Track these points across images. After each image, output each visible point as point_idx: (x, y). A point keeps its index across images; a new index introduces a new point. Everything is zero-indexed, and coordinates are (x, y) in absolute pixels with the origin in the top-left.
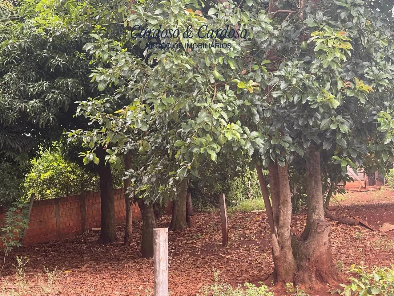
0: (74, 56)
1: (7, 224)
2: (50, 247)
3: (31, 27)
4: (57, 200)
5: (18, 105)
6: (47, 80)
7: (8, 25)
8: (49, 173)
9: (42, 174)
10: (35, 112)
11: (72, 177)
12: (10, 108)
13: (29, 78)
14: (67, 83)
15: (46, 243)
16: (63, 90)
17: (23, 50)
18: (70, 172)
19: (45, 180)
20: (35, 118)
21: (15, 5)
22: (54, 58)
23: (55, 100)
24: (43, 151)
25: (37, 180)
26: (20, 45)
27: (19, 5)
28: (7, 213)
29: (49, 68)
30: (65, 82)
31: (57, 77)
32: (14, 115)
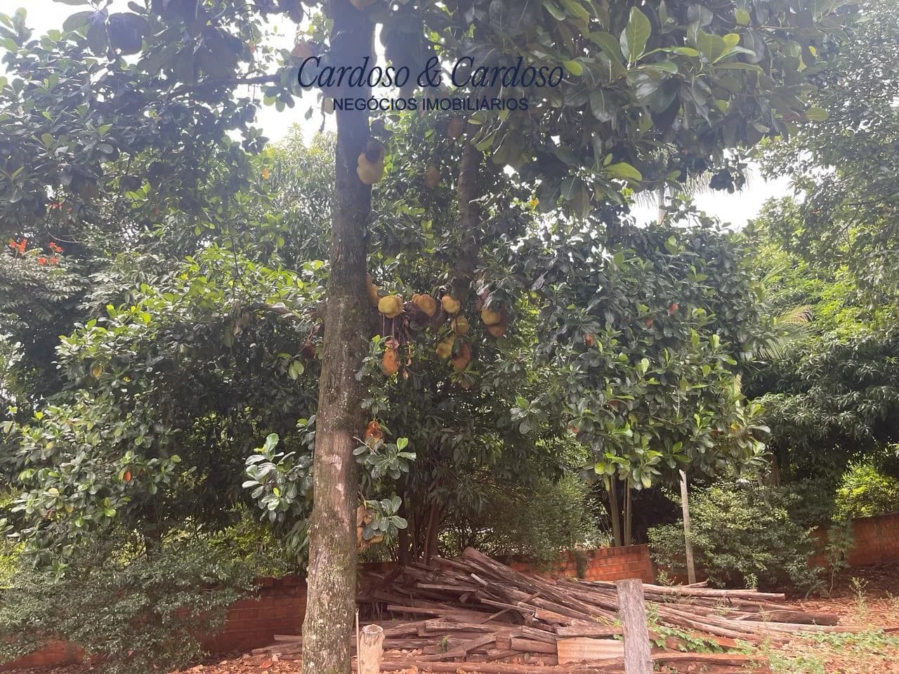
0: (884, 361)
1: (831, 543)
2: (877, 569)
3: (832, 339)
4: (876, 519)
5: (828, 418)
6: (856, 389)
7: (805, 341)
8: (861, 488)
9: (854, 490)
10: (847, 424)
11: (890, 492)
12: (819, 422)
13: (836, 391)
14: (881, 391)
15: (871, 565)
16: (876, 399)
17: (826, 363)
18: (887, 487)
19: (858, 496)
20: (848, 431)
21: (809, 320)
22: (861, 367)
23: (870, 410)
24: (853, 464)
25: (848, 496)
26: (822, 359)
27: (814, 319)
28: (829, 531)
29: (858, 377)
30: (878, 390)
31: (867, 386)
32: (824, 429)
